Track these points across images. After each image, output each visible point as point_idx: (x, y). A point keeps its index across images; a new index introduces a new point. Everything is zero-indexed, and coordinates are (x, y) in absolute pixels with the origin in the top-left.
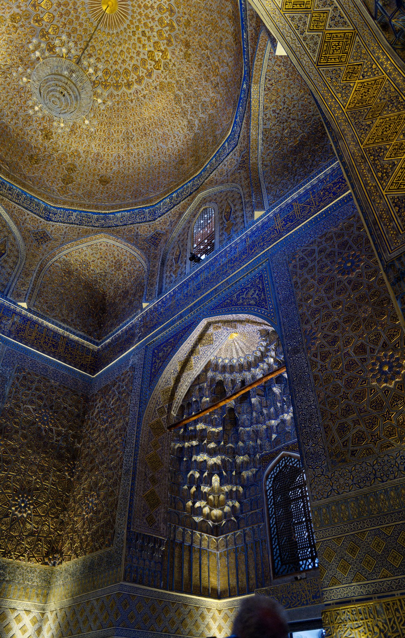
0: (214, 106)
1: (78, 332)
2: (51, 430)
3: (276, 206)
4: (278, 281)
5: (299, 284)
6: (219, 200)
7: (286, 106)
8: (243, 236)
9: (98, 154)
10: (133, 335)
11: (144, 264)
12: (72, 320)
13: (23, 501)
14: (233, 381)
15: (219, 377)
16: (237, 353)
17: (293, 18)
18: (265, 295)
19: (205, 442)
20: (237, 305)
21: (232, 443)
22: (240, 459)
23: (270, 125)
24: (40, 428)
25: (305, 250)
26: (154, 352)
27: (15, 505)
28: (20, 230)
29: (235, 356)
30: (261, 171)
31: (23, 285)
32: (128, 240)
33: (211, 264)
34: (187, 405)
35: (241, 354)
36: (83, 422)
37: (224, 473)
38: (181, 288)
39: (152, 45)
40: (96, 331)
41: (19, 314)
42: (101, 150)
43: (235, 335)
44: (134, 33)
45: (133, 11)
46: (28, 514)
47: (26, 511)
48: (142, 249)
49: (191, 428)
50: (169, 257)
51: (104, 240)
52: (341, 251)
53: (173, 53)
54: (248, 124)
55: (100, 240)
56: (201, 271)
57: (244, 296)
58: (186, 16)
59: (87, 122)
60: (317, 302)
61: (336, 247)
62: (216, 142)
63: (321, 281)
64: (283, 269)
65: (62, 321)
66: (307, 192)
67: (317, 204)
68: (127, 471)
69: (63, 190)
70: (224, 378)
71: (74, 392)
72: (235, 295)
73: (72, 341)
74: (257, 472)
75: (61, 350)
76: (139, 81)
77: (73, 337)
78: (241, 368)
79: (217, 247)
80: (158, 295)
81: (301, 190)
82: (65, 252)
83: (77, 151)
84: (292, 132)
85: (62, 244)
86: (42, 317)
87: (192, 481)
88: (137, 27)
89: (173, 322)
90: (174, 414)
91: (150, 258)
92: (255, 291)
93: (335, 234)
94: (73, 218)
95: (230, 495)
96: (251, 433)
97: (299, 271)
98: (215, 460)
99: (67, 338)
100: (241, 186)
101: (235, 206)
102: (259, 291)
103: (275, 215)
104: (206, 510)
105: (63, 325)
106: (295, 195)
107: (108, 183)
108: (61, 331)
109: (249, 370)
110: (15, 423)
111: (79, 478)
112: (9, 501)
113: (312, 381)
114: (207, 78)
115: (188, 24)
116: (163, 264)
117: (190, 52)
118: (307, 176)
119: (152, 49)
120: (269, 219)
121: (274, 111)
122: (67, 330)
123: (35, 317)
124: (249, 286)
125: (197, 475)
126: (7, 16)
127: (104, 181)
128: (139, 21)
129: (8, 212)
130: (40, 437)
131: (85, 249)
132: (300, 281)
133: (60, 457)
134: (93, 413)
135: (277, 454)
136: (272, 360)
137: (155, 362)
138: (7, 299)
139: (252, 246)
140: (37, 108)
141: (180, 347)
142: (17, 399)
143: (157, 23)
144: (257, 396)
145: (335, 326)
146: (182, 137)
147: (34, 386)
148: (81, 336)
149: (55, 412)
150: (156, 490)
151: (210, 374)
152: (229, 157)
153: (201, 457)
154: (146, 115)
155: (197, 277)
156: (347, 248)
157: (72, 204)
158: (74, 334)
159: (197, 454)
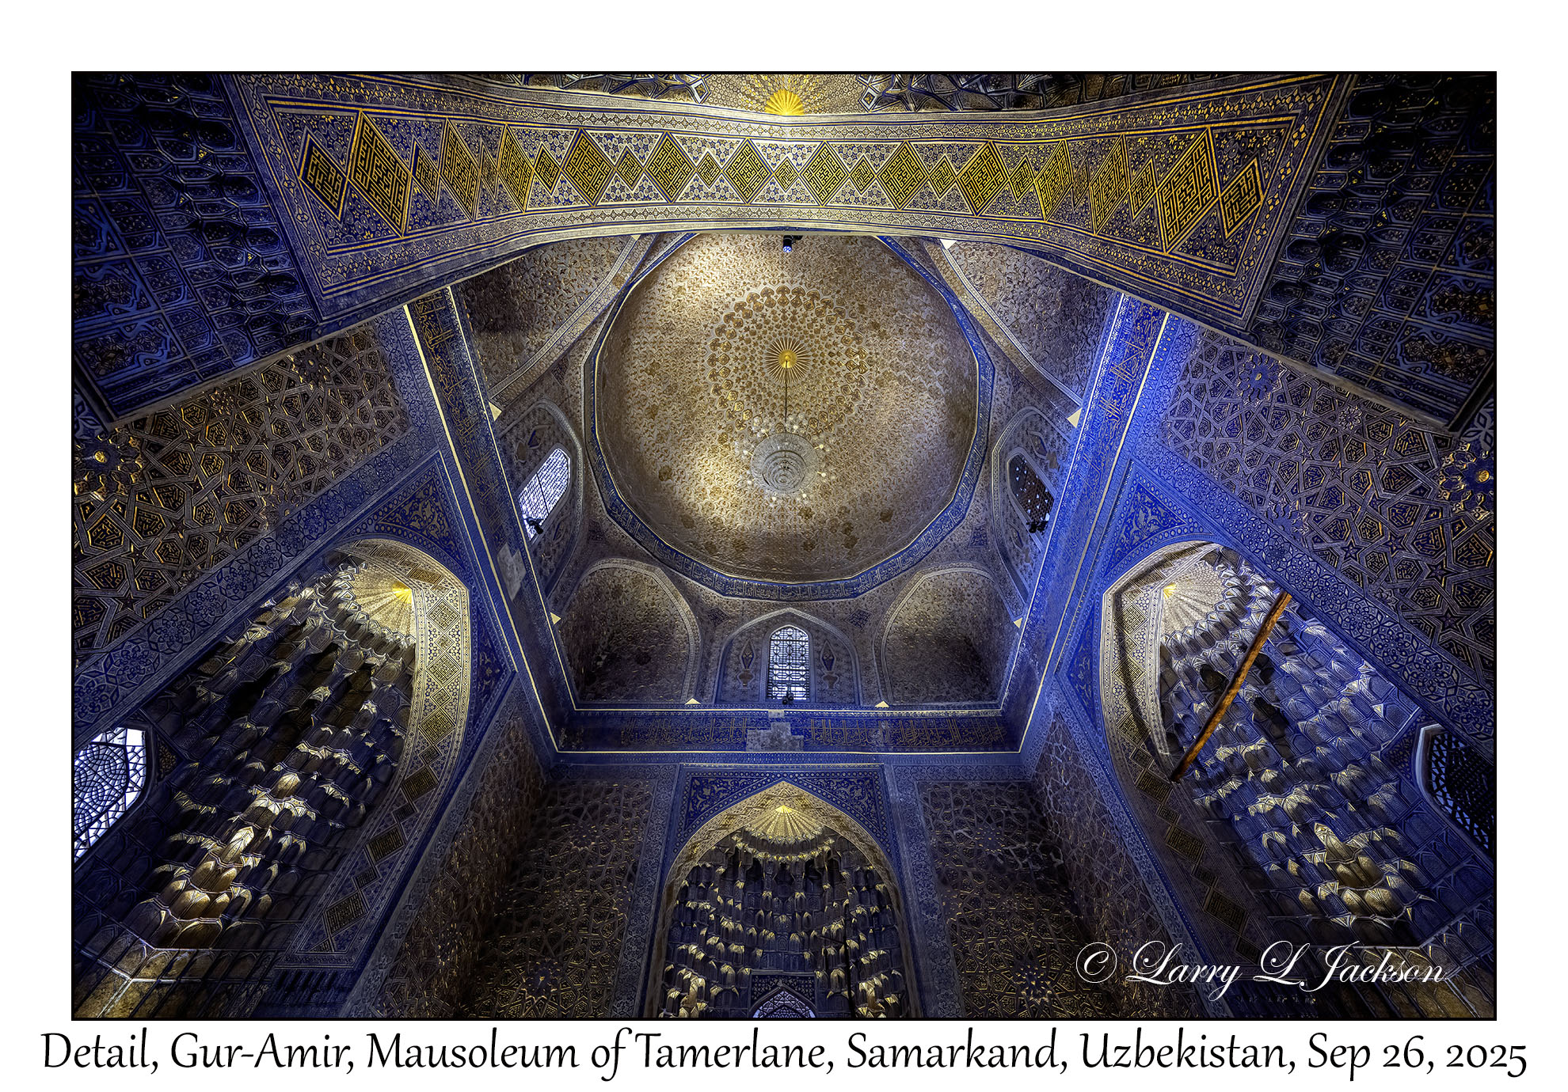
0: (943, 353)
1: (964, 703)
2: (1008, 852)
3: (1090, 391)
4: (1166, 476)
5: (1203, 458)
6: (1019, 440)
7: (1015, 283)
8: (1076, 457)
9: (864, 495)
10: (1030, 670)
11: (986, 575)
12: (948, 693)
13: (1031, 977)
14: (1226, 656)
15: (1196, 662)
16: (1197, 610)
17: (915, 204)
18: (1164, 508)
19: (1251, 774)
20: (1134, 546)
21: (1303, 755)
22: (1344, 777)
23: (1012, 317)
24: (991, 857)
25: (1174, 409)
26: (1069, 677)
27: (1023, 987)
28: (834, 625)
29: (1197, 617)
30: (1042, 371)
31: (869, 682)
32: (950, 559)
33: (1062, 519)
34: (1175, 732)
35: (1205, 609)
36: (1044, 821)
37: (1333, 816)
38: (1045, 573)
39: (845, 356)
40: (984, 689)
41: (884, 719)
42: (865, 489)
43: (1171, 589)
44: (823, 362)
45: (810, 346)
46: (1050, 996)
47: (1044, 993)
48: (972, 558)
49: (1210, 762)
50: (1008, 545)
51: (925, 577)
52: (1230, 370)
53: (868, 345)
54: (989, 339)
55: (921, 581)
56: (1056, 535)
57: (1135, 528)
58: (856, 305)
59: (824, 475)
60: (1251, 462)
61: (1217, 370)
62: (971, 386)
63: (1233, 430)
64: (1161, 455)
65: (935, 700)
66: (1117, 344)
67: (1143, 345)
68: (1149, 874)
69: (853, 555)
70: (1207, 660)
71: (1006, 785)
72: (1122, 535)
73: (963, 718)
74: (1398, 787)
75: (956, 736)
76: (856, 396)
77: (960, 712)
78: (1223, 629)
79: (1054, 495)
80: (1025, 599)
81: (1109, 347)
82: (892, 619)
83: (842, 508)
84: (1044, 299)
85: (884, 611)
86: (911, 708)
87: (1280, 854)
88: (822, 355)
89: (1067, 622)
90: (1164, 752)
91: (987, 562)
92: (1145, 511)
93: (1201, 357)
94: (878, 577)
95: (1376, 851)
96: (1329, 723)
97: (1188, 443)
98: (1294, 798)
99: (954, 717)
100: (1033, 405)
101: (1041, 431)
102: (1151, 507)
103: (1098, 402)
104: (1349, 896)
105: (940, 704)
106: (1105, 360)
107: (891, 515)
108: (942, 712)
109: (1238, 625)
110: (956, 861)
111: (1090, 911)
112: (1011, 982)
113: (1349, 582)
114: (916, 336)
115: (862, 308)
116: (1007, 559)
117: (882, 329)
118: (1100, 326)
119: (848, 359)
120: (1094, 412)
121: (1006, 300)
122: (948, 708)
123: (904, 713)
124: (1132, 510)
125: (1281, 838)
126: (716, 442)
127: (886, 516)
128: (820, 348)
129: (813, 614)
130: (999, 869)
131: (911, 601)
132: (1200, 454)
133: (1043, 888)
134: (1049, 804)
135: (1415, 738)
136: (1265, 589)
137: (1081, 690)
138: (862, 708)
139: (1097, 459)
140: (774, 499)
141: (1097, 651)
142: (939, 827)
143: (836, 335)
144: (1288, 658)
145: (1314, 474)
146: (933, 412)
147: (951, 800)
148: (970, 707)
149: (998, 825)
150: (1221, 891)
151: (1178, 665)
152: (995, 386)
153: (1265, 803)
154: (885, 421)
155: (1056, 547)
156: (1235, 359)
157: (869, 563)
158: (959, 708)
159: (1254, 801)
